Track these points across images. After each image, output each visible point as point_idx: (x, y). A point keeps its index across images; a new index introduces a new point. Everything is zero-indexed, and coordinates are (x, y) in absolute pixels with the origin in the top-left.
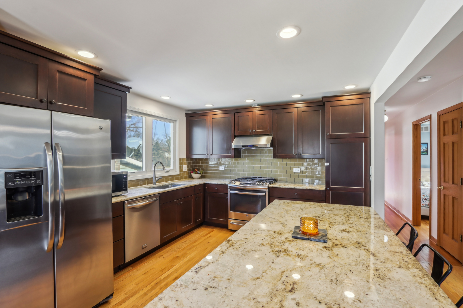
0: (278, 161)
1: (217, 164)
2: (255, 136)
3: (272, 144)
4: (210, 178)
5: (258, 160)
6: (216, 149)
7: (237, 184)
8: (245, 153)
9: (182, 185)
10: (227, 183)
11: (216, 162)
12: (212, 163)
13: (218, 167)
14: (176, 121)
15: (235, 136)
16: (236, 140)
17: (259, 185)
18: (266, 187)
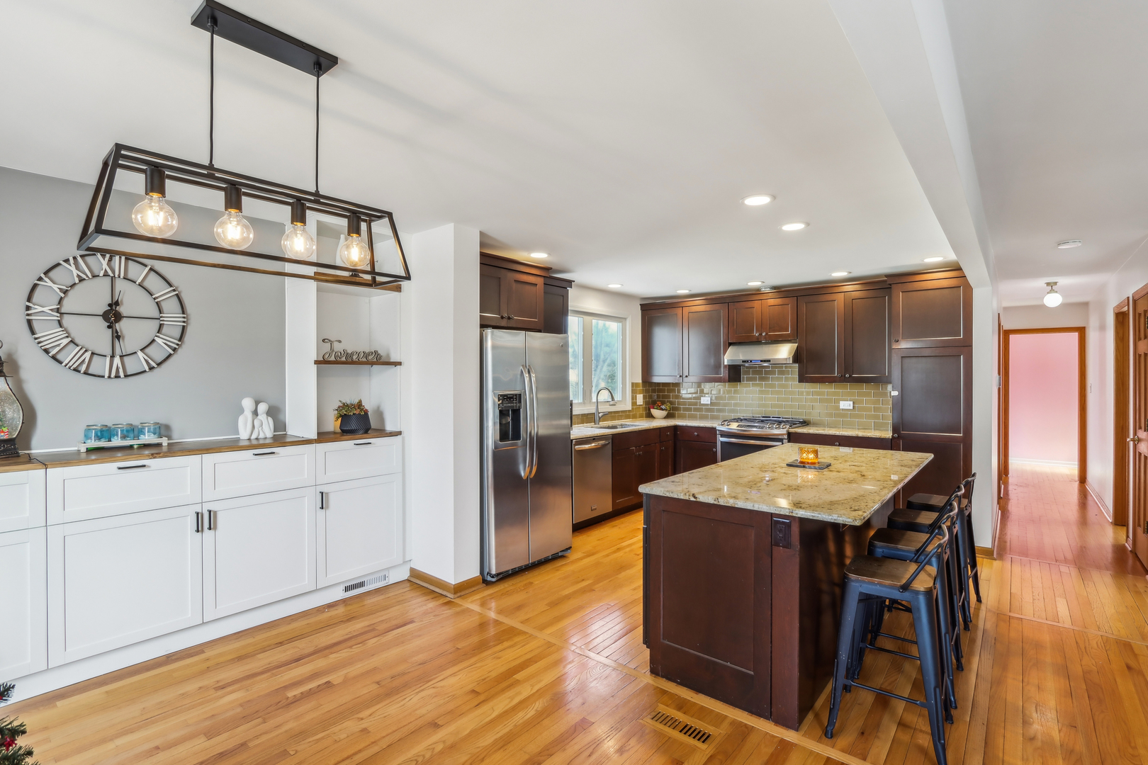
0: (807, 388)
1: (696, 393)
2: (766, 344)
3: (797, 358)
4: (682, 417)
5: (773, 386)
6: (695, 368)
7: (734, 426)
8: (748, 373)
9: (632, 425)
10: (714, 425)
11: (692, 390)
12: (687, 392)
13: (699, 398)
14: (625, 319)
15: (730, 344)
16: (731, 350)
17: (772, 428)
18: (784, 431)
